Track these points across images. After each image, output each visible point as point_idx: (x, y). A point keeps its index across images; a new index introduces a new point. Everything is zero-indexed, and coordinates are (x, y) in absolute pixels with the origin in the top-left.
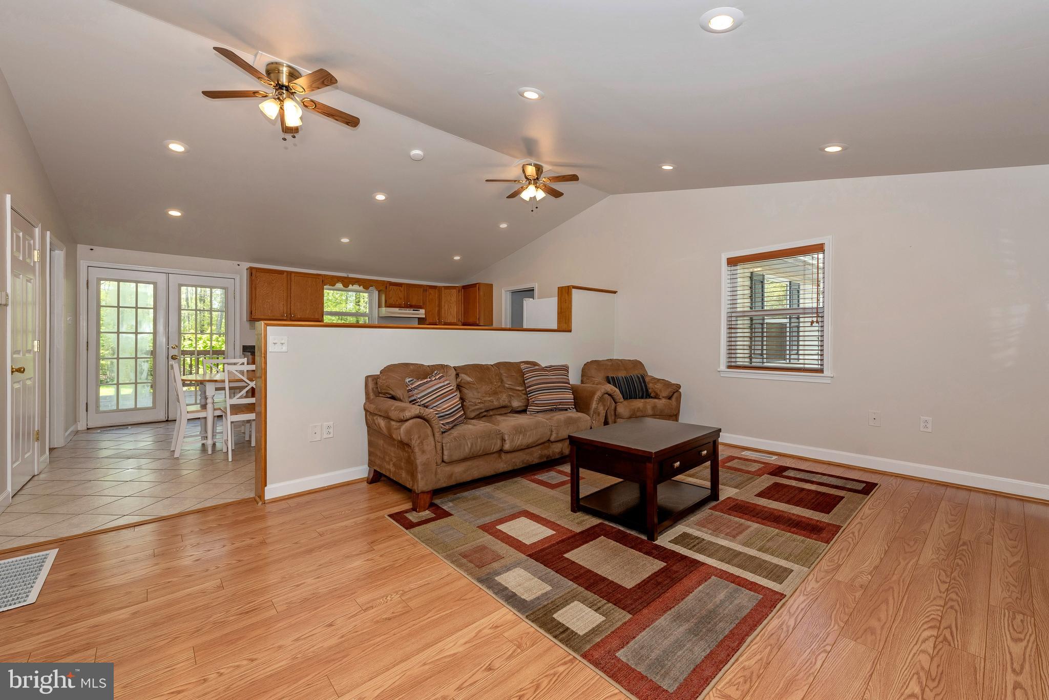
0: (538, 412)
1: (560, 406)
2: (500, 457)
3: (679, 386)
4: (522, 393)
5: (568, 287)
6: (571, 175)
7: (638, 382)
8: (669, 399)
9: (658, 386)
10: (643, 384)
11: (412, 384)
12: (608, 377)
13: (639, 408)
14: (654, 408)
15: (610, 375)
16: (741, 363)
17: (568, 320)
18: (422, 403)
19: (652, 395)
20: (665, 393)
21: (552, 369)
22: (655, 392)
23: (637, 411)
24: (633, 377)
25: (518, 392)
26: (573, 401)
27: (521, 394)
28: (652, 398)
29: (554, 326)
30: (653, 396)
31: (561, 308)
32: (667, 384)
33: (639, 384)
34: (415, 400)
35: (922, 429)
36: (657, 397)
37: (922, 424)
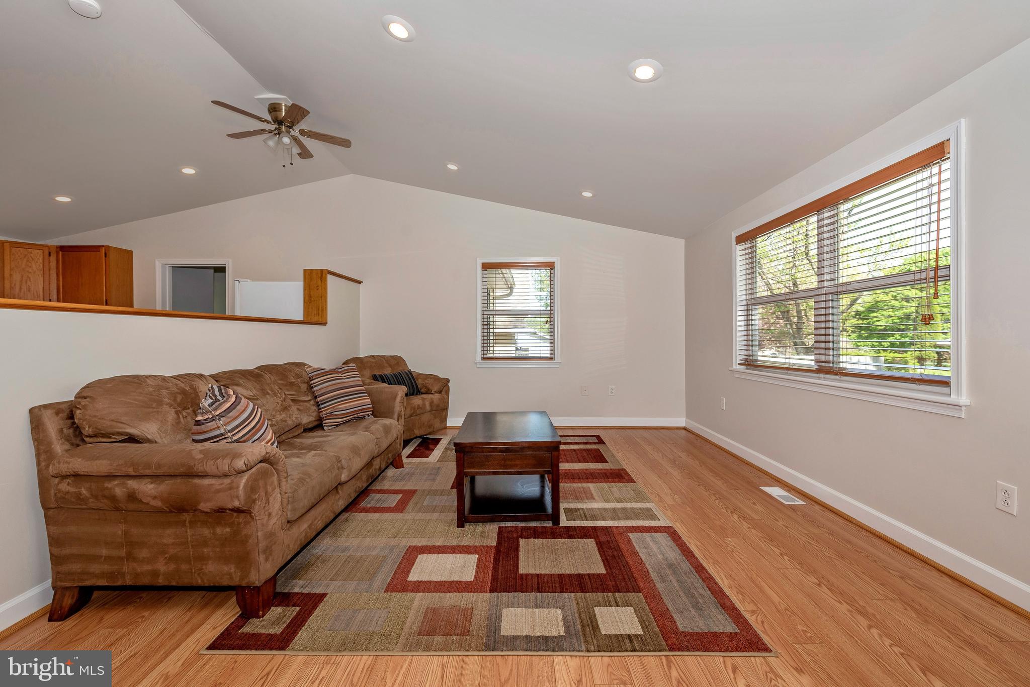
0: (337, 426)
1: (361, 414)
2: (338, 492)
3: (448, 381)
4: (310, 405)
5: (322, 271)
6: (344, 139)
7: (407, 378)
8: (440, 393)
9: (429, 382)
10: (413, 381)
11: (215, 409)
12: (375, 375)
13: (419, 405)
14: (431, 403)
15: (377, 373)
16: (498, 355)
17: (322, 310)
18: (235, 438)
19: (422, 391)
20: (435, 388)
21: (344, 370)
22: (426, 387)
23: (418, 409)
24: (402, 374)
25: (306, 404)
26: (371, 406)
27: (308, 405)
28: (423, 393)
29: (301, 318)
30: (424, 392)
31: (310, 296)
32: (436, 378)
33: (409, 381)
34: (222, 435)
35: (610, 394)
36: (428, 392)
37: (610, 391)
